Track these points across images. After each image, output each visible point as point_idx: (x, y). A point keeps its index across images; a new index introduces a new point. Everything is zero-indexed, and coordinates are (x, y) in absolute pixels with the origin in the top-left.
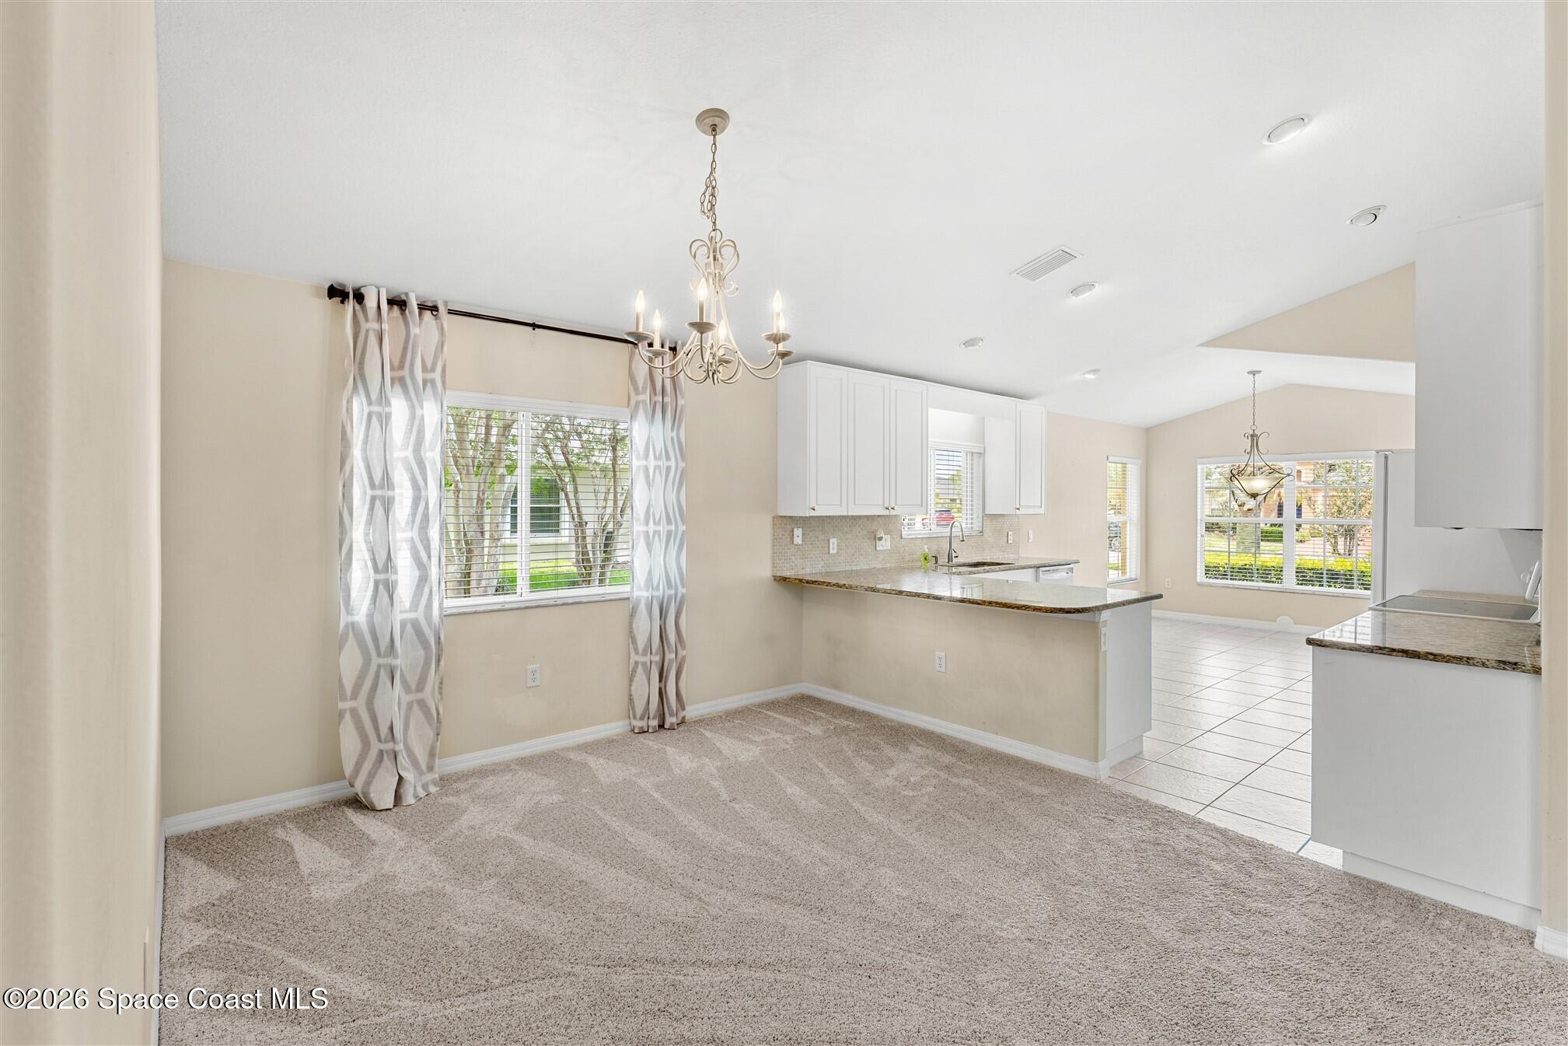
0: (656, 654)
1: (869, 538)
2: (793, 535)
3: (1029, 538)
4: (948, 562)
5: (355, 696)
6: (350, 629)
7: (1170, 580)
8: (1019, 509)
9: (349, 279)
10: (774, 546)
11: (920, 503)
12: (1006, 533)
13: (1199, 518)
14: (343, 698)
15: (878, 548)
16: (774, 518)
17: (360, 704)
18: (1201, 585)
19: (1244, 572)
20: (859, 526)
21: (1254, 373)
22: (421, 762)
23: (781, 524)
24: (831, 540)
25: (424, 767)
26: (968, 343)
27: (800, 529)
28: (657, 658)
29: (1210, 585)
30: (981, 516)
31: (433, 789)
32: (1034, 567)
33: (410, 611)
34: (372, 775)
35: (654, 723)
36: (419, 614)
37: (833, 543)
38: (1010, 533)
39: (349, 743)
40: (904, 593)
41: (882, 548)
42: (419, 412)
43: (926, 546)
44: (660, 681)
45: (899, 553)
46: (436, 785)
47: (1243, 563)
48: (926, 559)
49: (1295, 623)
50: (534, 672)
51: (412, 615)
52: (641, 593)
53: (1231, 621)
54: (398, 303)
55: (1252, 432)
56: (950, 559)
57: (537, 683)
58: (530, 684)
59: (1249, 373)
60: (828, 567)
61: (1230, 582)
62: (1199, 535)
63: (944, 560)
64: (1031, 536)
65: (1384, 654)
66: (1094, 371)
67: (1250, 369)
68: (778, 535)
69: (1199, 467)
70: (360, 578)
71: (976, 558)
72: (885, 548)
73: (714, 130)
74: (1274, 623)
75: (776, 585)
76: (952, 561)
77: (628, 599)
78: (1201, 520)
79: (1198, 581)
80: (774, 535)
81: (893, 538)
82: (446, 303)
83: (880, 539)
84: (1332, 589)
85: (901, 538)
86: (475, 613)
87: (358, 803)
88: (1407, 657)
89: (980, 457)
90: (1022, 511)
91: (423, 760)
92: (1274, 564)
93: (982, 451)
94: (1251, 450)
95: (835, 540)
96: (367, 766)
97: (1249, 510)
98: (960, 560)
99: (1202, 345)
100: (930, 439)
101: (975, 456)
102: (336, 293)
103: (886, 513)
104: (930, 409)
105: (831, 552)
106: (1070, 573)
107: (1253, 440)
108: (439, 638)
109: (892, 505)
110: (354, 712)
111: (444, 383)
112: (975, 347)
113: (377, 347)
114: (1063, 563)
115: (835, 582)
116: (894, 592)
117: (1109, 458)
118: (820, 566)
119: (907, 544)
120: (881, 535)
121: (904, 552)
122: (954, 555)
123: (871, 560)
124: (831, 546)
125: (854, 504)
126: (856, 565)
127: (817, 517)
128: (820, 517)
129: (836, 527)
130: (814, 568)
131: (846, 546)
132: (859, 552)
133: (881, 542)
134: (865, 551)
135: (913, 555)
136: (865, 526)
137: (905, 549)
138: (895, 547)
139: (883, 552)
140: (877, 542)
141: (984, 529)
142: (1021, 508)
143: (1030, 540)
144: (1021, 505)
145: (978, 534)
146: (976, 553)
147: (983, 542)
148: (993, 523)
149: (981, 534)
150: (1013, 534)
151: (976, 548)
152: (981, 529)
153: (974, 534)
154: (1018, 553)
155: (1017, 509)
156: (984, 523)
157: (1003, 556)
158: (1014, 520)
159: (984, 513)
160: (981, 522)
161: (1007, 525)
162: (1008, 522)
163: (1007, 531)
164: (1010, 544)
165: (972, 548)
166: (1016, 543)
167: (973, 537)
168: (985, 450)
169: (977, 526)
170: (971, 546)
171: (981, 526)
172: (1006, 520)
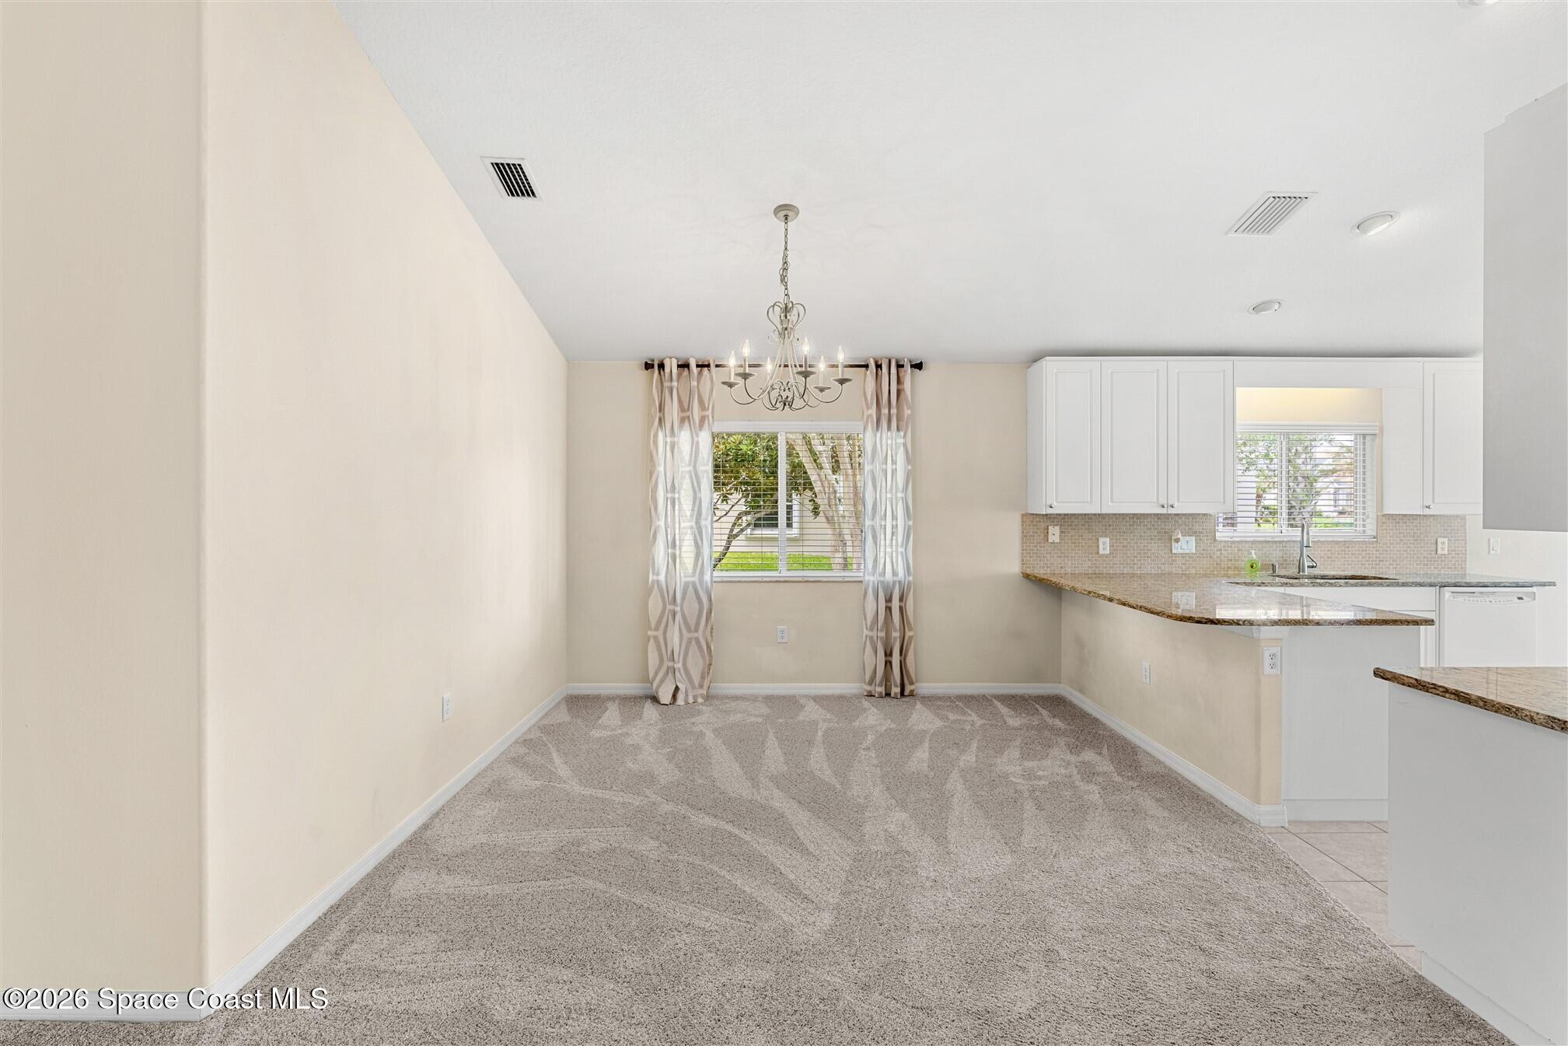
0: (881, 631)
1: (1160, 539)
2: (1048, 533)
3: (1490, 549)
4: (1299, 572)
5: (657, 629)
6: (656, 585)
8: (1428, 507)
9: (656, 355)
10: (1023, 543)
11: (1222, 500)
14: (650, 629)
15: (1174, 551)
16: (1023, 515)
17: (660, 634)
20: (1144, 525)
22: (695, 681)
23: (1032, 522)
24: (1101, 540)
25: (697, 684)
27: (1057, 528)
28: (882, 634)
30: (1374, 517)
31: (700, 700)
32: (1432, 586)
33: (691, 577)
34: (662, 681)
35: (881, 689)
36: (696, 579)
37: (1104, 543)
38: (1440, 540)
39: (653, 658)
41: (1181, 551)
42: (695, 439)
43: (1254, 552)
44: (901, 655)
45: (1212, 557)
46: (703, 698)
48: (1252, 567)
50: (782, 632)
51: (692, 579)
52: (871, 579)
54: (684, 366)
56: (1300, 568)
57: (786, 640)
58: (779, 641)
60: (1097, 567)
63: (1290, 570)
65: (1438, 695)
68: (1028, 532)
70: (660, 552)
71: (1366, 571)
72: (1188, 552)
73: (786, 219)
75: (1025, 581)
76: (1303, 571)
77: (862, 582)
80: (1023, 532)
81: (1200, 540)
82: (714, 361)
83: (1177, 540)
85: (1216, 540)
86: (739, 582)
87: (655, 699)
88: (1459, 701)
89: (1374, 440)
90: (1435, 511)
91: (696, 680)
93: (1377, 432)
95: (1107, 540)
96: (660, 675)
98: (1329, 571)
100: (1237, 422)
101: (1368, 438)
102: (648, 366)
103: (1164, 511)
105: (1101, 552)
108: (711, 597)
109: (1170, 503)
110: (656, 638)
111: (713, 417)
112: (1270, 312)
113: (670, 398)
118: (1086, 566)
119: (1224, 547)
120: (1180, 536)
121: (1218, 557)
122: (1306, 564)
123: (1164, 564)
124: (1101, 546)
125: (1112, 502)
126: (1140, 568)
127: (1082, 515)
128: (1085, 514)
129: (1110, 526)
130: (1078, 567)
131: (1123, 546)
132: (1145, 553)
133: (1179, 543)
134: (1153, 553)
135: (1235, 560)
136: (1154, 525)
137: (1221, 554)
138: (1203, 550)
139: (1183, 555)
140: (1173, 544)
141: (1381, 533)
142: (1436, 505)
143: (1492, 552)
144: (1435, 501)
145: (1368, 540)
146: (1363, 565)
147: (1378, 550)
148: (1404, 526)
149: (1375, 539)
150: (1448, 541)
151: (1364, 558)
152: (1374, 534)
153: (1360, 540)
154: (1463, 569)
155: (1426, 507)
156: (1382, 526)
157: (1426, 571)
158: (1454, 523)
159: (1381, 513)
160: (1376, 524)
161: (1435, 530)
162: (1438, 526)
163: (1434, 536)
164: (1443, 554)
165: (1356, 557)
166: (1458, 554)
167: (1358, 543)
168: (1381, 430)
169: (1370, 529)
170: (1353, 554)
171: (1375, 529)
172: (1434, 523)
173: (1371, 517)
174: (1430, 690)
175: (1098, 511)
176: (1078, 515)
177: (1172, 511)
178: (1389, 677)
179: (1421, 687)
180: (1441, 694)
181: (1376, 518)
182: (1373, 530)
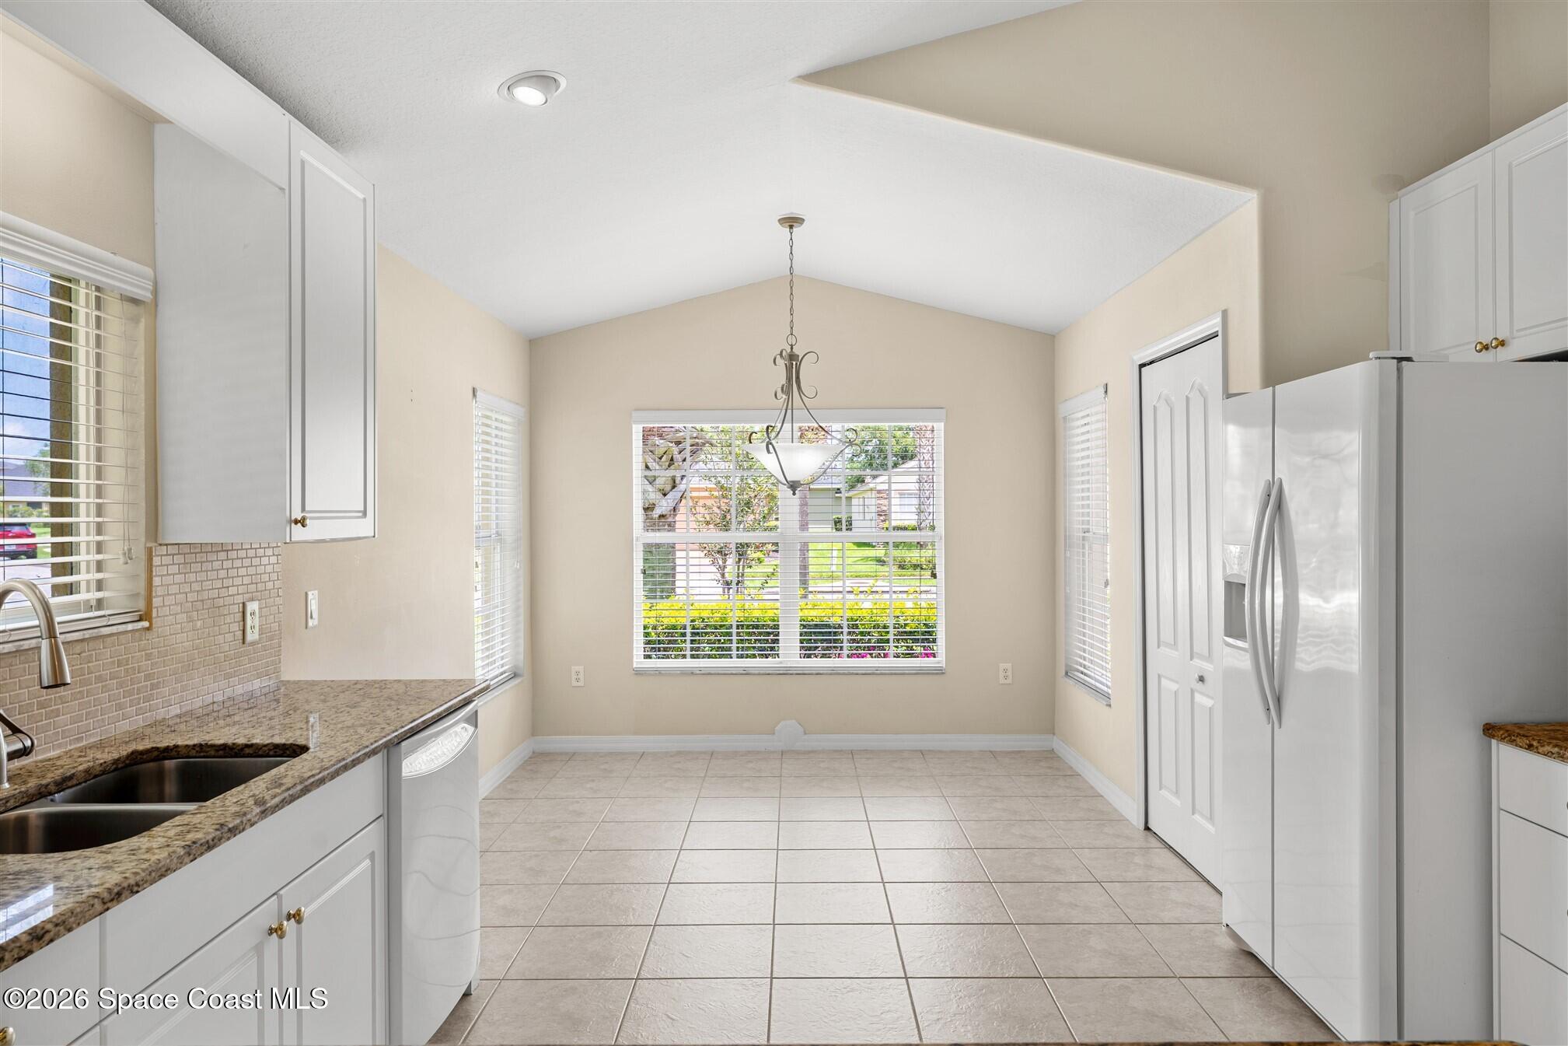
3: (307, 615)
7: (579, 669)
8: (302, 522)
12: (236, 609)
13: (635, 535)
18: (639, 673)
21: (792, 222)
29: (659, 673)
30: (138, 552)
49: (806, 733)
55: (789, 351)
59: (785, 220)
61: (689, 663)
64: (313, 606)
66: (544, 79)
67: (786, 212)
69: (635, 428)
74: (771, 737)
78: (638, 540)
79: (635, 665)
89: (135, 320)
90: (307, 531)
93: (145, 295)
94: (789, 388)
99: (808, 77)
101: (114, 309)
106: (470, 730)
107: (789, 369)
114: (456, 704)
117: (478, 394)
141: (156, 602)
142: (311, 518)
143: (311, 623)
144: (307, 508)
145: (130, 627)
146: (120, 707)
147: (148, 657)
148: (192, 577)
149: (146, 624)
150: (260, 609)
151: (121, 685)
152: (141, 605)
153: (114, 629)
154: (277, 671)
155: (296, 522)
156: (157, 581)
157: (229, 692)
158: (265, 560)
159: (156, 542)
160: (143, 576)
161: (238, 581)
162: (243, 572)
163: (239, 599)
164: (253, 644)
165: (105, 689)
166: (271, 639)
167: (109, 640)
168: (155, 292)
169: (119, 593)
170: (99, 679)
171: (143, 592)
172: (238, 563)
173: (128, 555)
181: (143, 557)
182: (136, 595)
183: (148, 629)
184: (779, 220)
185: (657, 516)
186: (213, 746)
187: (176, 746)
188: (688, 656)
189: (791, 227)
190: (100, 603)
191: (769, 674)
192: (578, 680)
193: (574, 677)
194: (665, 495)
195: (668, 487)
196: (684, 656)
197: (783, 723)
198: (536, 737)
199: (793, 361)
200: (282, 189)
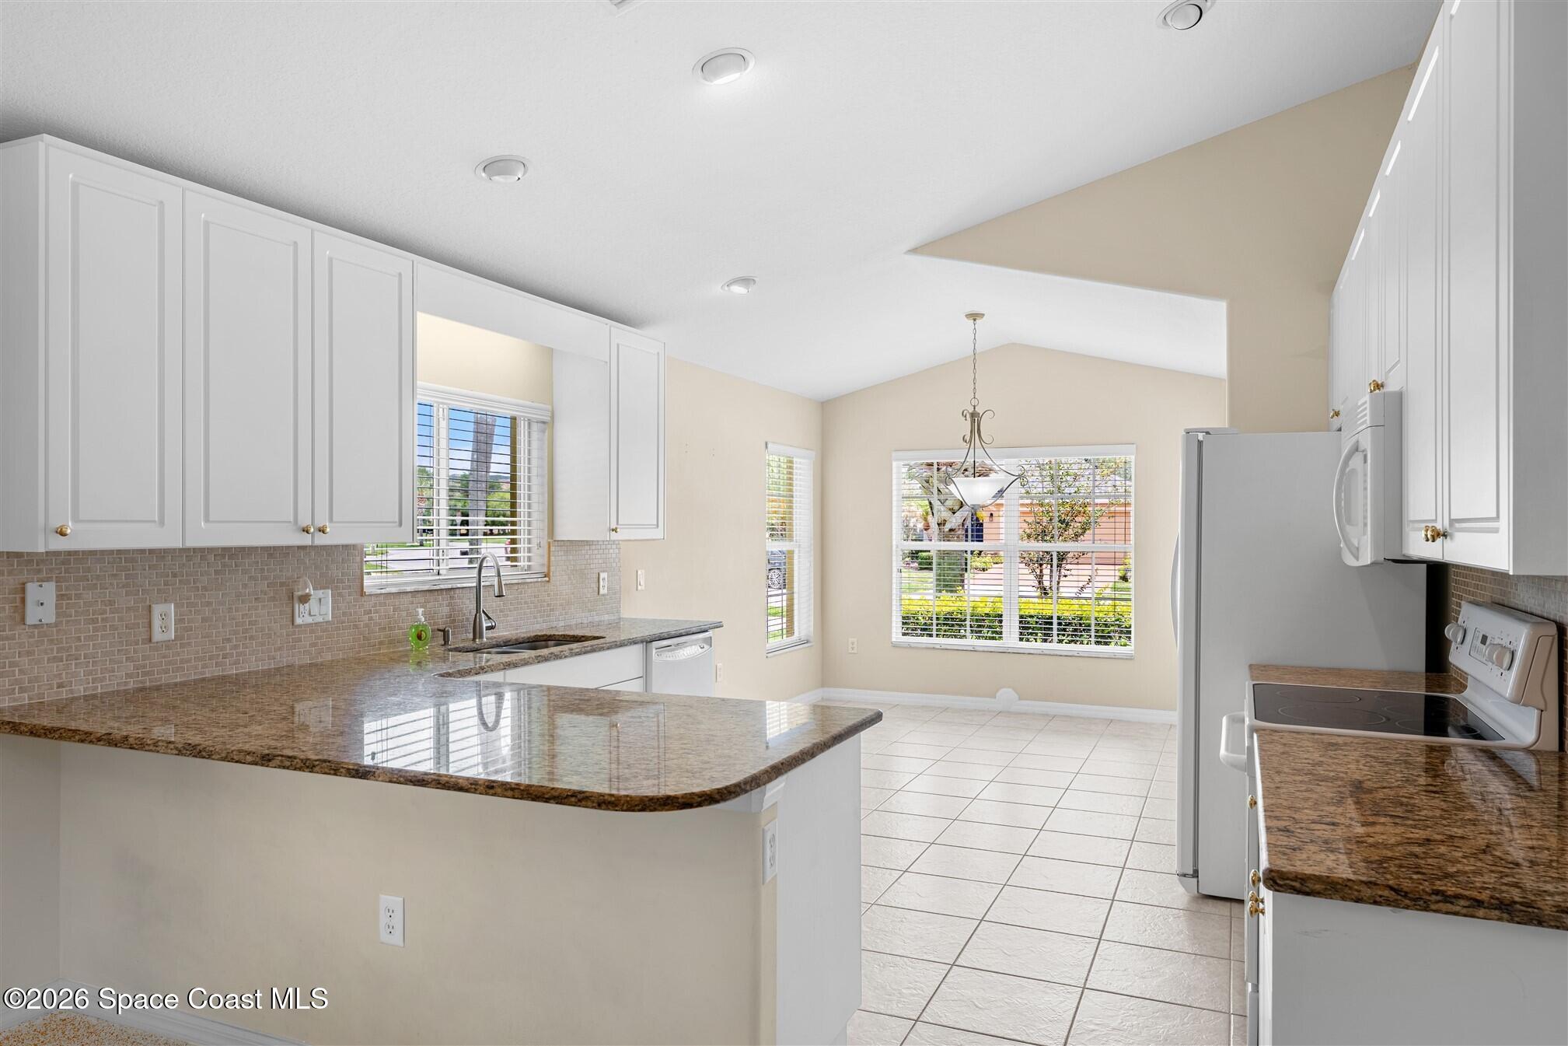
1: (273, 599)
3: (637, 583)
4: (474, 639)
7: (855, 640)
8: (615, 530)
11: (397, 520)
12: (596, 576)
13: (894, 543)
15: (299, 621)
18: (895, 646)
19: (951, 624)
20: (245, 572)
21: (974, 317)
24: (158, 610)
26: (494, 166)
27: (50, 586)
29: (910, 647)
30: (544, 544)
32: (642, 642)
37: (163, 616)
38: (602, 575)
40: (277, 761)
41: (310, 620)
43: (421, 610)
45: (356, 627)
47: (948, 609)
48: (419, 637)
49: (1020, 699)
53: (939, 700)
55: (971, 410)
56: (477, 632)
59: (969, 316)
60: (145, 674)
61: (935, 640)
62: (895, 570)
63: (464, 636)
64: (642, 580)
66: (746, 281)
67: (969, 310)
69: (894, 464)
71: (538, 627)
72: (320, 619)
74: (993, 700)
76: (481, 637)
78: (897, 547)
79: (894, 640)
81: (340, 595)
83: (304, 599)
84: (1064, 647)
85: (362, 593)
89: (543, 431)
90: (622, 535)
92: (987, 611)
93: (547, 419)
94: (971, 437)
95: (169, 609)
97: (951, 530)
98: (503, 632)
99: (914, 251)
100: (419, 383)
101: (536, 428)
103: (306, 540)
104: (422, 318)
105: (158, 636)
106: (706, 647)
107: (973, 421)
109: (319, 524)
112: (510, 178)
114: (694, 630)
115: (102, 731)
116: (249, 758)
117: (769, 446)
118: (120, 677)
119: (375, 605)
120: (310, 590)
121: (367, 625)
122: (485, 625)
123: (280, 649)
124: (157, 623)
125: (207, 520)
126: (237, 663)
127: (111, 552)
128: (119, 552)
129: (175, 575)
130: (102, 680)
131: (204, 620)
132: (246, 631)
133: (307, 605)
134: (262, 629)
135: (391, 629)
136: (262, 570)
137: (371, 619)
138: (344, 614)
139: (312, 627)
140: (297, 606)
141: (552, 569)
142: (621, 528)
143: (639, 587)
144: (620, 523)
145: (540, 580)
146: (535, 617)
147: (549, 595)
148: (571, 558)
149: (547, 579)
150: (608, 577)
151: (535, 607)
152: (545, 570)
153: (532, 580)
154: (618, 612)
155: (613, 530)
156: (552, 558)
157: (590, 619)
158: (611, 551)
159: (552, 539)
160: (546, 556)
161: (596, 561)
162: (599, 556)
163: (597, 571)
164: (603, 595)
165: (528, 608)
166: (615, 593)
167: (530, 585)
168: (552, 417)
169: (538, 563)
170: (526, 603)
171: (546, 563)
172: (596, 552)
173: (539, 545)
174: (1433, 907)
175: (176, 543)
176: (103, 552)
177: (321, 540)
178: (1318, 887)
179: (1407, 902)
180: (1464, 911)
181: (547, 547)
182: (543, 565)
183: (548, 581)
184: (966, 315)
185: (947, 530)
186: (569, 636)
187: (554, 635)
188: (934, 635)
189: (975, 320)
190: (529, 566)
191: (991, 652)
192: (853, 649)
193: (851, 646)
194: (954, 513)
195: (956, 508)
196: (931, 636)
197: (1004, 689)
198: (826, 689)
199: (975, 417)
200: (607, 362)
